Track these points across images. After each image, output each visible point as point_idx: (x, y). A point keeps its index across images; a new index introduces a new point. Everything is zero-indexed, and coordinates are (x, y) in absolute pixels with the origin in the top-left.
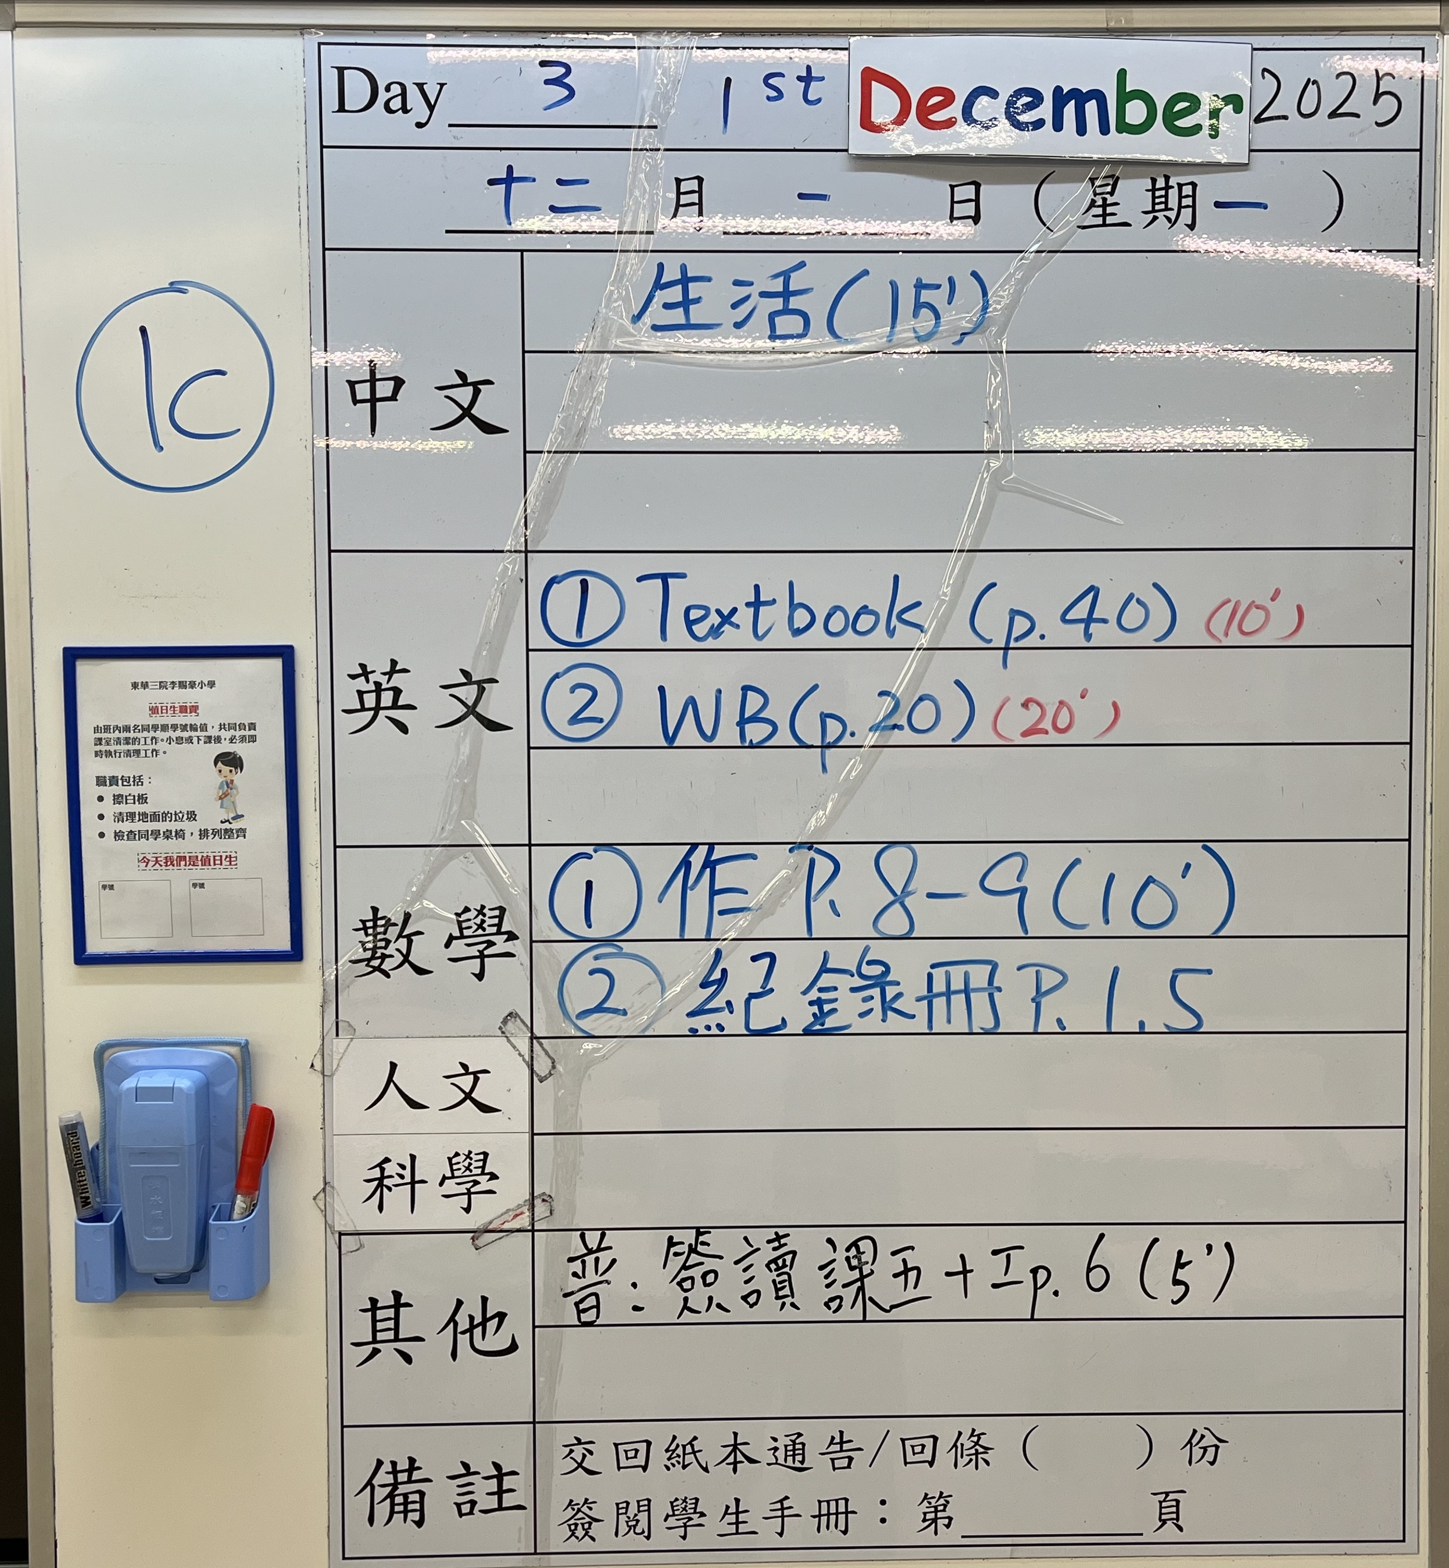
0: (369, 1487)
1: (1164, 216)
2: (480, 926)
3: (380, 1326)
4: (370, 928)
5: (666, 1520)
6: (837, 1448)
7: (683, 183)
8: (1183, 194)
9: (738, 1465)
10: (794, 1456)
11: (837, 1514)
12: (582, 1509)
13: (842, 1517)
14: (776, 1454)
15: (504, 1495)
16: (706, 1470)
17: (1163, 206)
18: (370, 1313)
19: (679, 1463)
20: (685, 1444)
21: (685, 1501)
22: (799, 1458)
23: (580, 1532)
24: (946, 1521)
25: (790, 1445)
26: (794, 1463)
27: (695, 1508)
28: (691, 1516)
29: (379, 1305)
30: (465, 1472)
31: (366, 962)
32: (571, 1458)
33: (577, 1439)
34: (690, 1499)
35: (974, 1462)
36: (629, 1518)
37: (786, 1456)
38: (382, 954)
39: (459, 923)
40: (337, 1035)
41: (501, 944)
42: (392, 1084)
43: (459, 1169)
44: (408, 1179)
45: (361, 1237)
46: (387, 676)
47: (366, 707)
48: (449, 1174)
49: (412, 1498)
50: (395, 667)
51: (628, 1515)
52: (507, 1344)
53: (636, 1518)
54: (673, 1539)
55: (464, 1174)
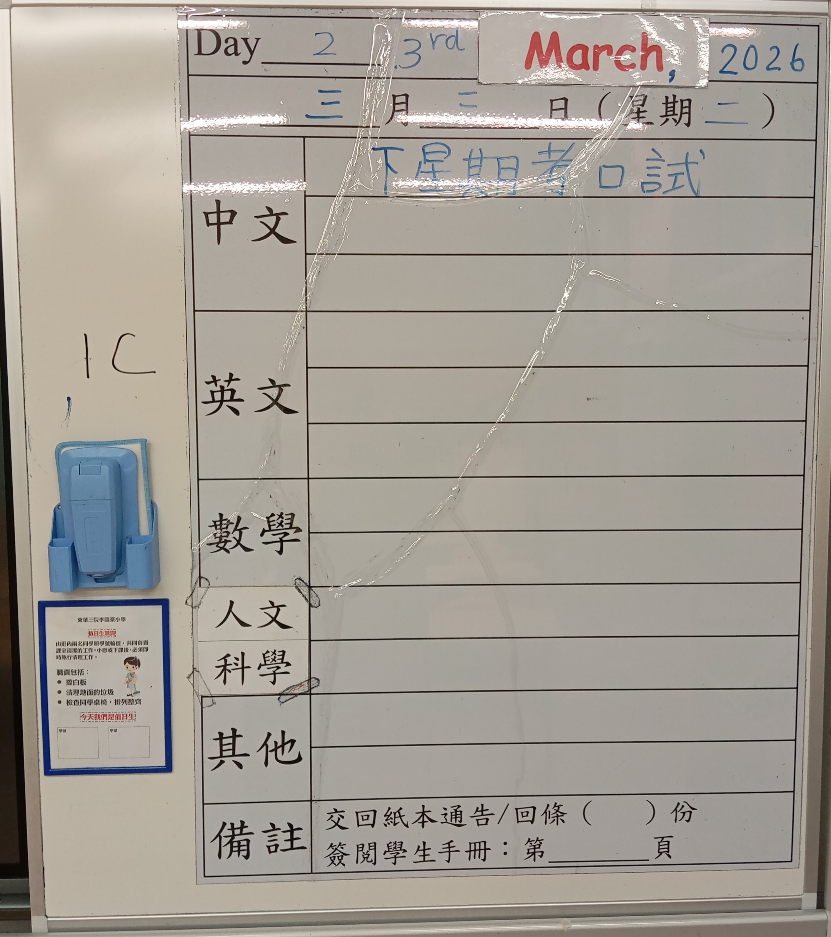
0: (218, 838)
1: (673, 119)
2: (280, 524)
3: (224, 748)
4: (218, 525)
5: (384, 854)
6: (480, 813)
7: (397, 98)
8: (684, 106)
9: (425, 824)
10: (456, 818)
11: (480, 850)
12: (338, 849)
13: (482, 852)
14: (446, 817)
15: (295, 841)
16: (407, 826)
17: (671, 113)
18: (218, 741)
19: (392, 822)
20: (395, 812)
21: (395, 843)
22: (459, 819)
23: (337, 861)
24: (540, 854)
25: (454, 812)
26: (456, 822)
27: (401, 848)
28: (399, 852)
29: (224, 736)
30: (271, 828)
31: (216, 545)
32: (332, 820)
33: (335, 810)
34: (398, 843)
35: (556, 821)
36: (364, 853)
37: (452, 818)
38: (225, 540)
39: (269, 522)
40: (200, 586)
41: (292, 535)
42: (231, 614)
43: (269, 660)
44: (240, 666)
45: (214, 698)
46: (227, 383)
47: (216, 399)
48: (263, 663)
49: (243, 843)
50: (232, 378)
51: (363, 851)
52: (296, 757)
53: (368, 853)
54: (388, 865)
55: (272, 663)
